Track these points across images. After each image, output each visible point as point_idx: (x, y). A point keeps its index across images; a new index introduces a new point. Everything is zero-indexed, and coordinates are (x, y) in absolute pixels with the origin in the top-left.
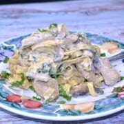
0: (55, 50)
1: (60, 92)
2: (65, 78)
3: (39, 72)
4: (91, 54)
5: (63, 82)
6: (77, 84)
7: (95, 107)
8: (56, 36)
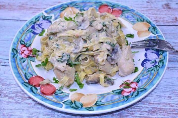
1: (75, 78)
4: (109, 47)
5: (79, 70)
6: (91, 73)
7: (98, 102)
8: (80, 26)
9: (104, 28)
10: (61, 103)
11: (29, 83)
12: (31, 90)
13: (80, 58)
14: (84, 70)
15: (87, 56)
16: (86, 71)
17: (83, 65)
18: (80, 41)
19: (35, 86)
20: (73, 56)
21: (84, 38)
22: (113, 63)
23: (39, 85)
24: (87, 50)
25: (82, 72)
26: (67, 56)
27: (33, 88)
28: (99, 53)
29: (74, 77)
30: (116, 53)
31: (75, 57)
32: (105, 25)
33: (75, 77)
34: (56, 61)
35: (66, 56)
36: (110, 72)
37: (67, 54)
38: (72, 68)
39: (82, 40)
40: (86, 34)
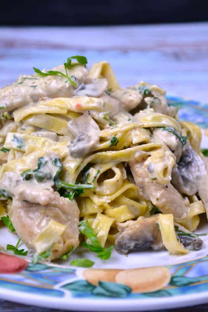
0: (76, 124)
2: (96, 200)
3: (28, 178)
4: (173, 140)
6: (129, 216)
7: (175, 279)
8: (83, 88)
9: (147, 100)
10: (57, 287)
13: (93, 172)
14: (104, 212)
15: (112, 165)
17: (100, 195)
20: (72, 165)
21: (100, 116)
22: (187, 190)
24: (115, 145)
26: (55, 162)
28: (148, 153)
29: (77, 230)
31: (78, 168)
32: (147, 92)
33: (80, 230)
34: (21, 178)
35: (50, 164)
37: (54, 157)
38: (70, 201)
39: (93, 122)
40: (102, 108)
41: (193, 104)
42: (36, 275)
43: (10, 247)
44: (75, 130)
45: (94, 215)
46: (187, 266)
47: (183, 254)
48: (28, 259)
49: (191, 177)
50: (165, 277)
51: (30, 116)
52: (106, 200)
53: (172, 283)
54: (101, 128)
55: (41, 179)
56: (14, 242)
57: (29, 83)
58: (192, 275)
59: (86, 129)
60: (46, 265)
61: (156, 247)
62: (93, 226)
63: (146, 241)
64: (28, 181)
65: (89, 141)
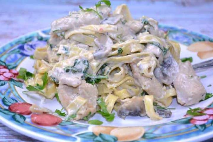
0: (99, 40)
1: (99, 106)
2: (109, 86)
3: (67, 71)
5: (105, 92)
6: (127, 95)
7: (146, 135)
8: (106, 19)
9: (146, 27)
10: (74, 136)
11: (10, 110)
12: (14, 119)
13: (107, 69)
14: (113, 93)
15: (119, 65)
16: (117, 92)
17: (111, 83)
18: (106, 40)
19: (21, 115)
20: (94, 64)
21: (114, 36)
22: (165, 81)
23: (29, 113)
24: (120, 52)
25: (110, 96)
26: (84, 62)
27: (18, 117)
28: (141, 59)
29: (96, 103)
30: (169, 66)
31: (98, 66)
32: (146, 23)
33: (97, 103)
34: (63, 71)
35: (81, 63)
36: (161, 96)
37: (84, 59)
38: (92, 86)
39: (109, 39)
40: (116, 31)
41: (183, 31)
42: (65, 128)
43: (57, 111)
44: (99, 44)
45: (106, 94)
46: (156, 127)
47: (158, 119)
48: (63, 118)
49: (169, 74)
50: (141, 133)
51: (74, 35)
52: (114, 86)
53: (144, 137)
54: (114, 43)
55: (75, 72)
56: (60, 108)
57: (75, 16)
58: (157, 132)
59: (105, 43)
60: (72, 122)
61: (142, 115)
62: (105, 101)
63: (136, 111)
64: (67, 73)
65: (105, 50)
